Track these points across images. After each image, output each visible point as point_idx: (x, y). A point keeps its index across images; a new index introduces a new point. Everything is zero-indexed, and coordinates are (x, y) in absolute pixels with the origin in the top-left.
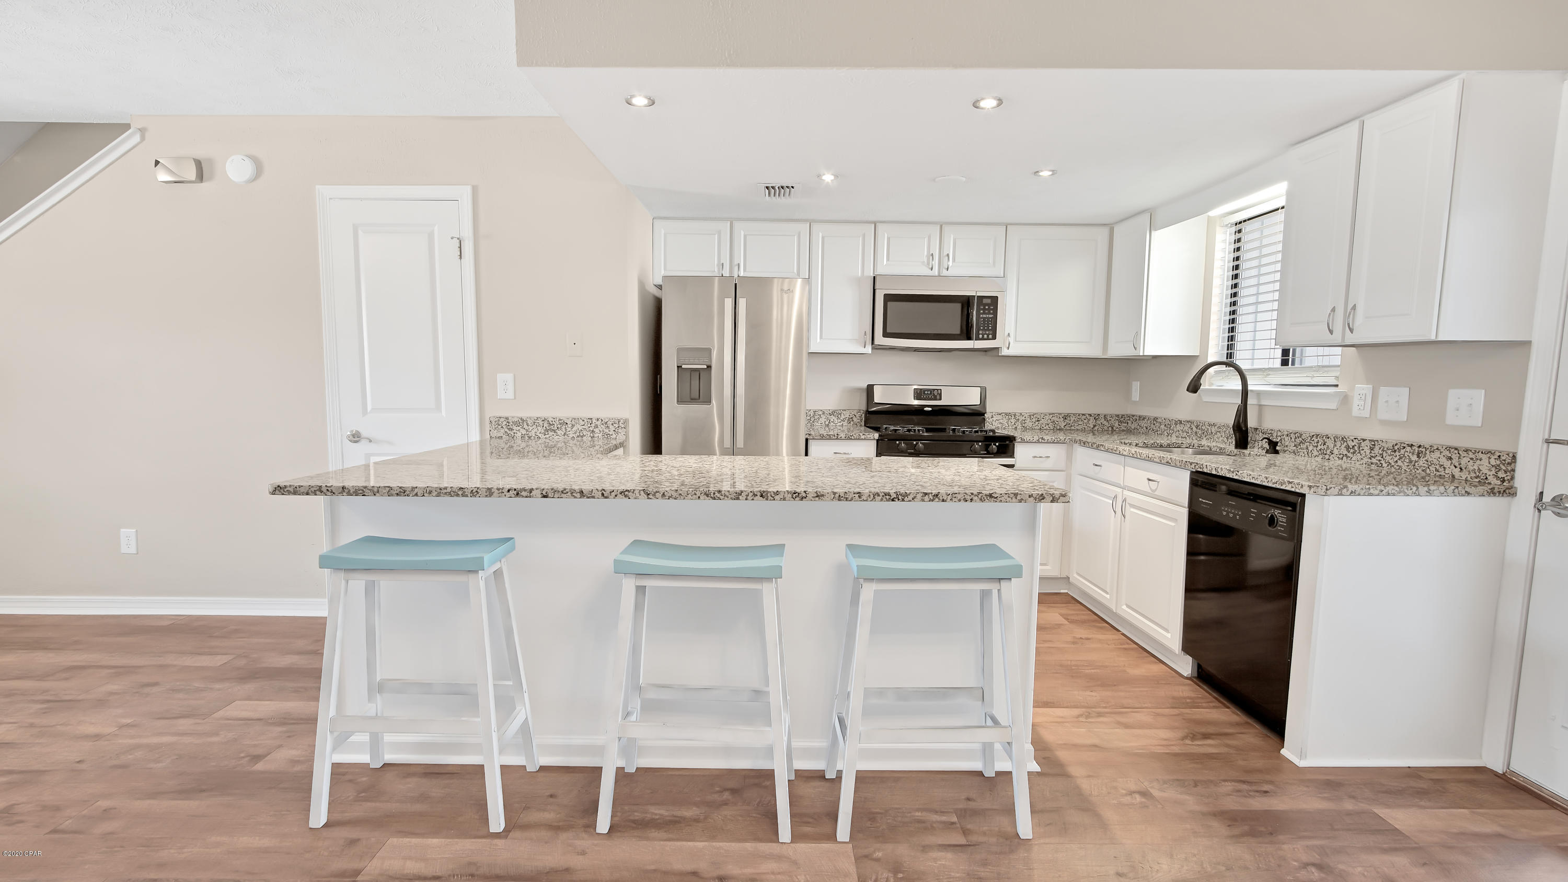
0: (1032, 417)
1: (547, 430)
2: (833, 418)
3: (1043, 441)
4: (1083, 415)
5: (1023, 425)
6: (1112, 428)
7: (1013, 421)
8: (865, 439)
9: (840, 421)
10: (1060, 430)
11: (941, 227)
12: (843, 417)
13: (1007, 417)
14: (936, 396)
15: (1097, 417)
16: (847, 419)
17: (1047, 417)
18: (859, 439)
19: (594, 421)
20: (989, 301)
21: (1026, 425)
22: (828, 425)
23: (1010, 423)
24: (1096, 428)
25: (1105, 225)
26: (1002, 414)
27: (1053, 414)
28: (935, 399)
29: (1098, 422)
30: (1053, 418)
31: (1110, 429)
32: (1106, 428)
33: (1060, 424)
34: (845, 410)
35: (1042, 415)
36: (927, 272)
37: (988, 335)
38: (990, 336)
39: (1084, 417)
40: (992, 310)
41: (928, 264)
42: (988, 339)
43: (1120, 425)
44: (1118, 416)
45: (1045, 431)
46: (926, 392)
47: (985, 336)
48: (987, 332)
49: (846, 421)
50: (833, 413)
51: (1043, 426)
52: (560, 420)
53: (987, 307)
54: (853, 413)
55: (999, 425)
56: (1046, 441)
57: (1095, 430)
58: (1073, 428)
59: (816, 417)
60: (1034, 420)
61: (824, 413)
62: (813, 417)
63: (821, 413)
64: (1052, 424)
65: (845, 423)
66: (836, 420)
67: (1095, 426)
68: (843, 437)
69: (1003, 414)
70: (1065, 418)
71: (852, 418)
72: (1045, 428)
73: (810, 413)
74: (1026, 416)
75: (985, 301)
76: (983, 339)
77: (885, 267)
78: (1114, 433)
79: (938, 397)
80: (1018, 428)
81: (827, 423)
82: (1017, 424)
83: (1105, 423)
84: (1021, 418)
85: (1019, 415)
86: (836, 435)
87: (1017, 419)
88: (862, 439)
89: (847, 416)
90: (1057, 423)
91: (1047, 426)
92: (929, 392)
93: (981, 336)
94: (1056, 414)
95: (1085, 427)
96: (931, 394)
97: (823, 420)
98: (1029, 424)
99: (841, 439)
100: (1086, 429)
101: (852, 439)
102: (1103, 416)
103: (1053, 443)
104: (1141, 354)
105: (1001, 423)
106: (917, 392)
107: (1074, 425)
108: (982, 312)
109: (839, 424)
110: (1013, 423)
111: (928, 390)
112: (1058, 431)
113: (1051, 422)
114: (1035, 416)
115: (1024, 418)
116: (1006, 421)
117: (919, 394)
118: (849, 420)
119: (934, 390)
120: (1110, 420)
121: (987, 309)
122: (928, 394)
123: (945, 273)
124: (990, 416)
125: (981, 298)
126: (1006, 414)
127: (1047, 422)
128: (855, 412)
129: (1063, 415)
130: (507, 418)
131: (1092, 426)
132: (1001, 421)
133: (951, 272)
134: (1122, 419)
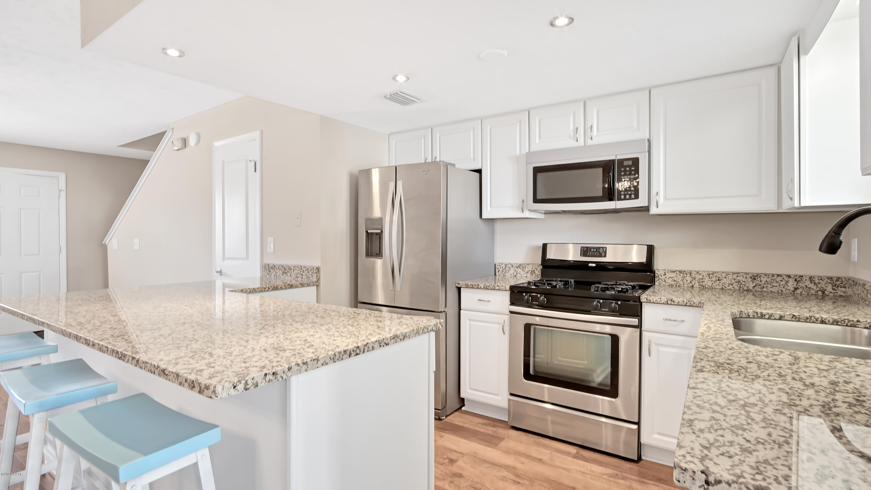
0: (711, 276)
1: (283, 273)
2: (519, 270)
3: (672, 303)
4: (778, 275)
5: (701, 284)
6: (823, 293)
7: (689, 279)
8: (499, 290)
9: (525, 273)
10: (748, 290)
11: (585, 103)
12: (527, 270)
13: (682, 275)
14: (601, 253)
15: (798, 279)
16: (530, 271)
17: (730, 277)
18: (494, 289)
19: (303, 268)
20: (630, 163)
21: (704, 284)
22: (515, 276)
23: (685, 281)
24: (798, 291)
25: (771, 65)
26: (676, 271)
27: (738, 273)
28: (600, 256)
29: (800, 284)
30: (739, 278)
31: (820, 293)
32: (813, 292)
33: (747, 284)
34: (528, 264)
35: (724, 275)
36: (574, 144)
37: (630, 195)
38: (633, 196)
39: (779, 279)
40: (633, 170)
41: (574, 136)
42: (630, 199)
43: (834, 290)
44: (831, 278)
45: (728, 291)
46: (592, 250)
47: (628, 196)
48: (629, 193)
49: (529, 273)
50: (519, 266)
51: (726, 286)
52: (289, 266)
53: (628, 169)
54: (534, 267)
55: (673, 283)
56: (676, 303)
57: (797, 294)
58: (765, 289)
59: (507, 269)
60: (714, 279)
61: (512, 266)
62: (505, 269)
63: (510, 266)
64: (737, 284)
65: (529, 275)
66: (521, 272)
67: (796, 289)
68: (482, 287)
69: (678, 272)
70: (754, 278)
71: (534, 271)
72: (729, 288)
73: (502, 266)
74: (704, 274)
75: (625, 163)
76: (625, 199)
77: (538, 145)
78: (827, 298)
79: (603, 254)
80: (695, 286)
81: (515, 274)
82: (693, 283)
83: (812, 286)
84: (698, 277)
85: (696, 273)
86: (477, 285)
87: (693, 277)
88: (497, 290)
89: (530, 269)
90: (743, 283)
91: (731, 286)
92: (595, 250)
93: (623, 197)
94: (741, 274)
95: (783, 289)
96: (596, 251)
97: (512, 271)
98: (708, 282)
99: (481, 288)
100: (784, 292)
101: (488, 289)
102: (808, 277)
103: (685, 305)
104: (797, 205)
105: (674, 281)
106: (584, 249)
107: (767, 286)
108: (623, 173)
109: (524, 275)
110: (689, 281)
111: (594, 248)
112: (745, 293)
113: (736, 282)
114: (715, 275)
115: (701, 277)
116: (681, 279)
117: (585, 251)
118: (531, 272)
119: (599, 248)
120: (819, 283)
121: (628, 171)
122: (594, 251)
123: (589, 142)
124: (663, 273)
125: (621, 162)
126: (680, 272)
127: (730, 282)
128: (537, 265)
129: (750, 275)
130: (269, 265)
131: (793, 289)
132: (675, 279)
133: (595, 141)
134: (838, 283)
